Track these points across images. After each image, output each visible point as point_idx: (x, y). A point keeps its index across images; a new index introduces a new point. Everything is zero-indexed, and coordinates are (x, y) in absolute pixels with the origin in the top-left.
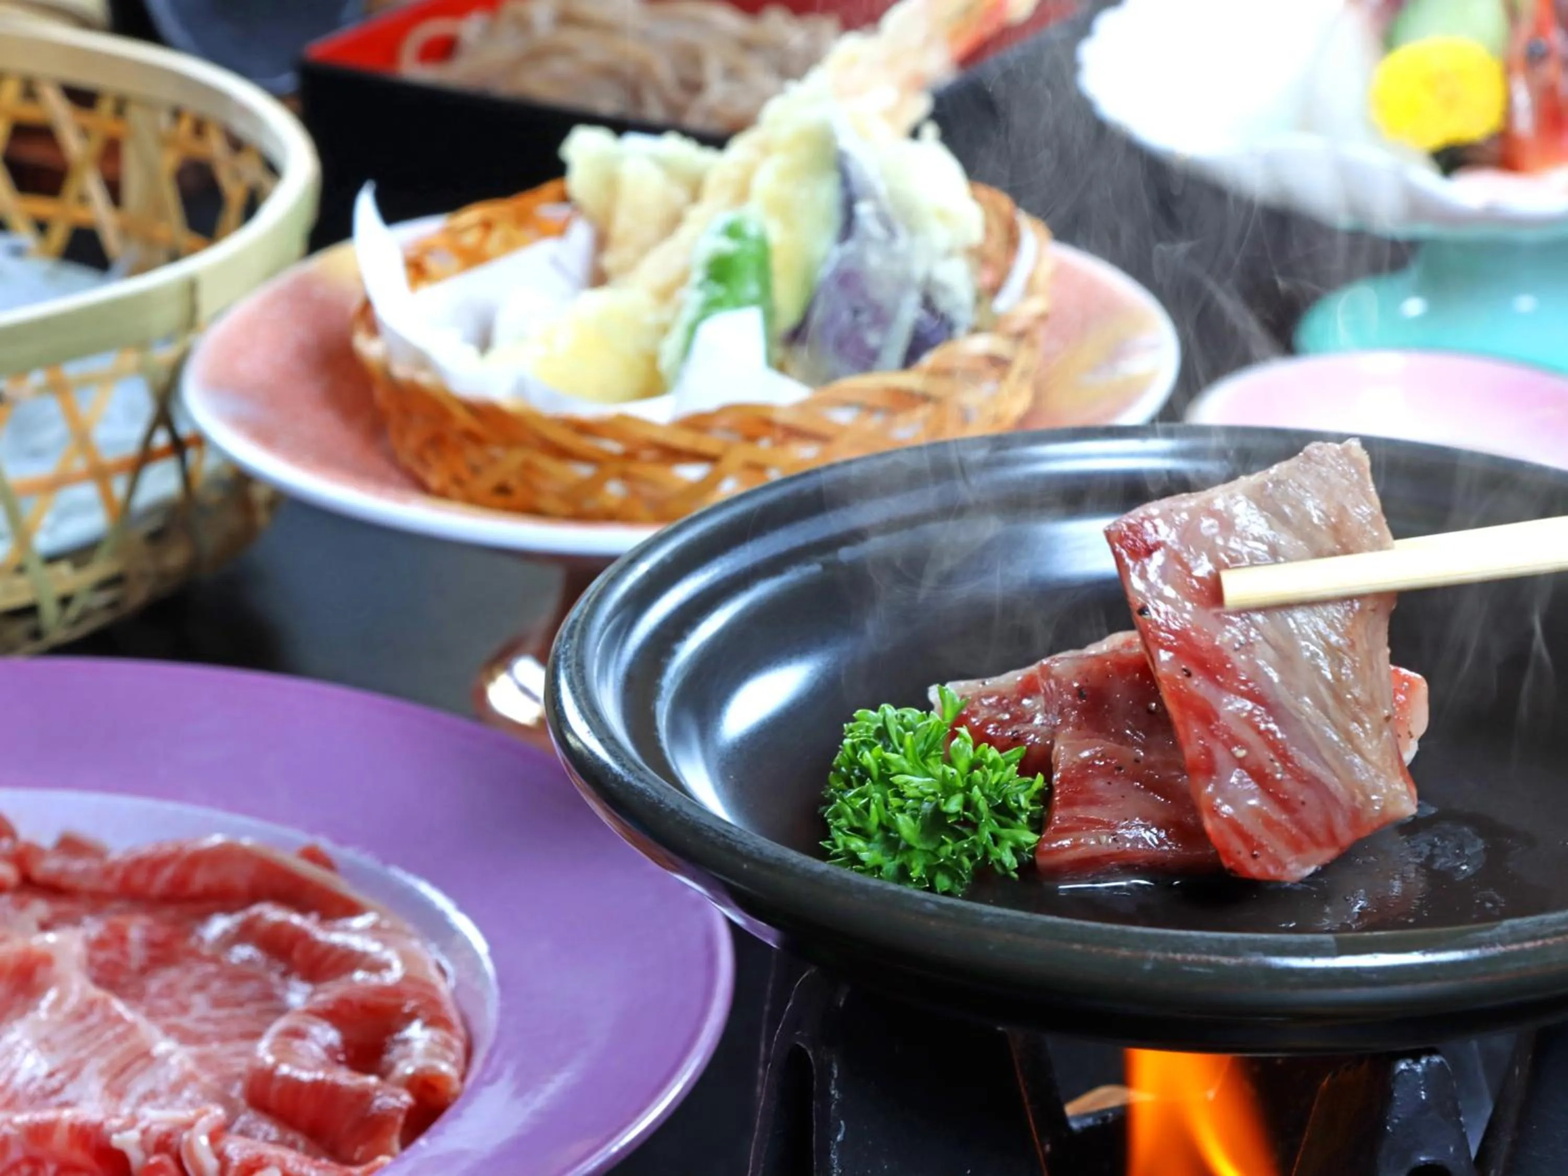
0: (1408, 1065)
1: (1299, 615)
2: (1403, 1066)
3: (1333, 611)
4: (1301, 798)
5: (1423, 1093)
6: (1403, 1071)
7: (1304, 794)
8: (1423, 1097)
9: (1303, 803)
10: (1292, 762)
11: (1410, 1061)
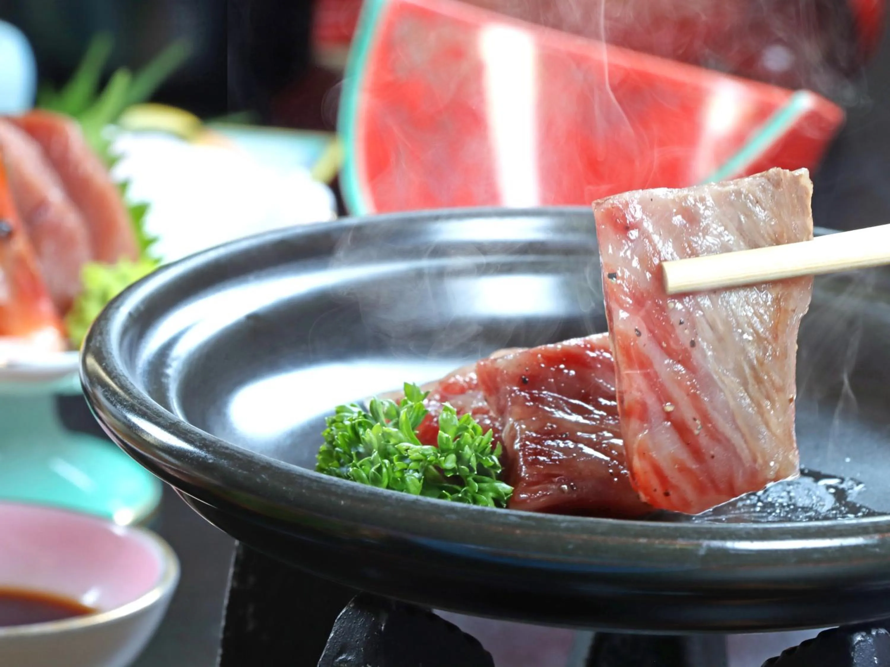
0: (863, 636)
1: (733, 298)
2: (859, 638)
3: (753, 295)
4: (712, 453)
5: (875, 658)
6: (860, 642)
7: (715, 450)
8: (876, 662)
9: (713, 457)
10: (710, 422)
11: (864, 634)
